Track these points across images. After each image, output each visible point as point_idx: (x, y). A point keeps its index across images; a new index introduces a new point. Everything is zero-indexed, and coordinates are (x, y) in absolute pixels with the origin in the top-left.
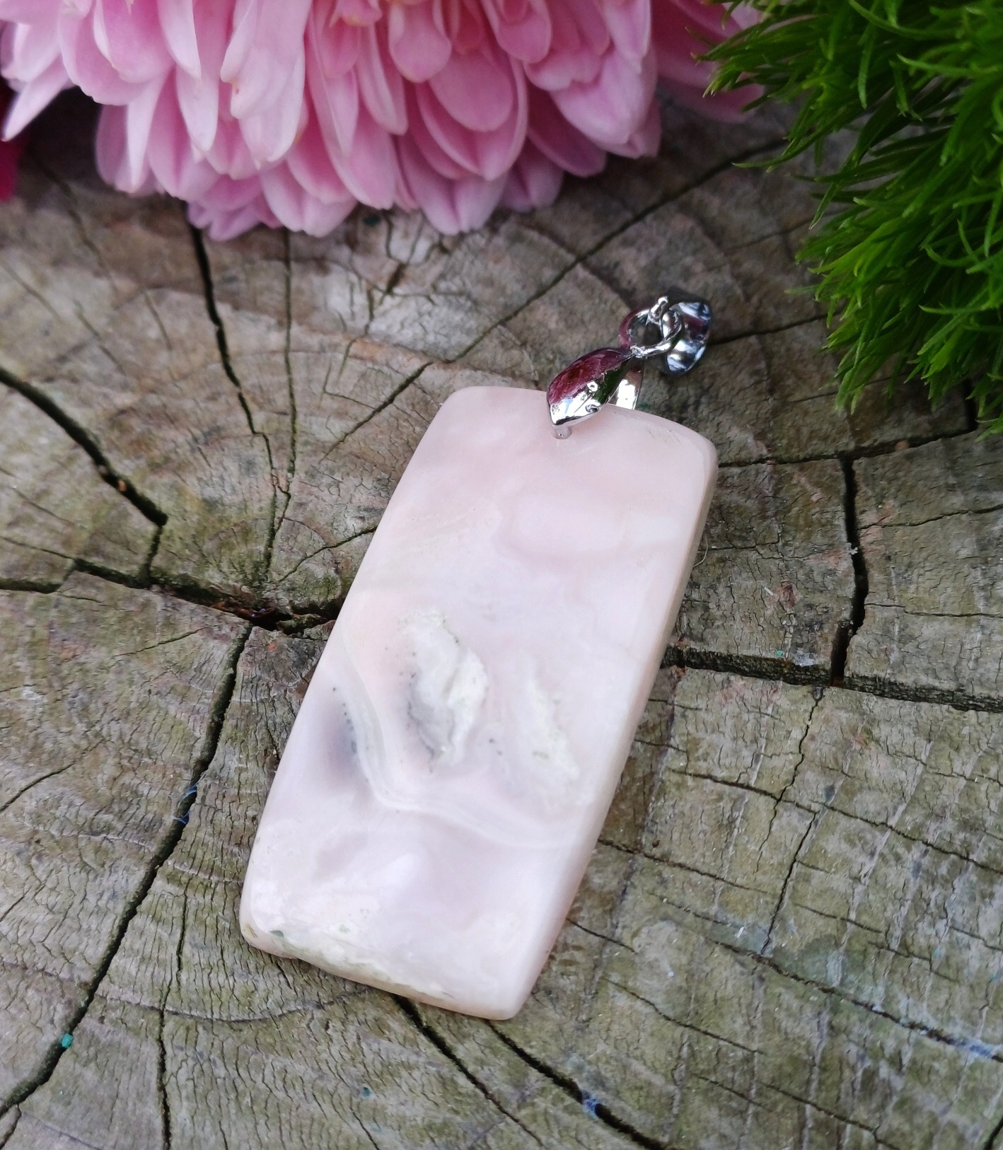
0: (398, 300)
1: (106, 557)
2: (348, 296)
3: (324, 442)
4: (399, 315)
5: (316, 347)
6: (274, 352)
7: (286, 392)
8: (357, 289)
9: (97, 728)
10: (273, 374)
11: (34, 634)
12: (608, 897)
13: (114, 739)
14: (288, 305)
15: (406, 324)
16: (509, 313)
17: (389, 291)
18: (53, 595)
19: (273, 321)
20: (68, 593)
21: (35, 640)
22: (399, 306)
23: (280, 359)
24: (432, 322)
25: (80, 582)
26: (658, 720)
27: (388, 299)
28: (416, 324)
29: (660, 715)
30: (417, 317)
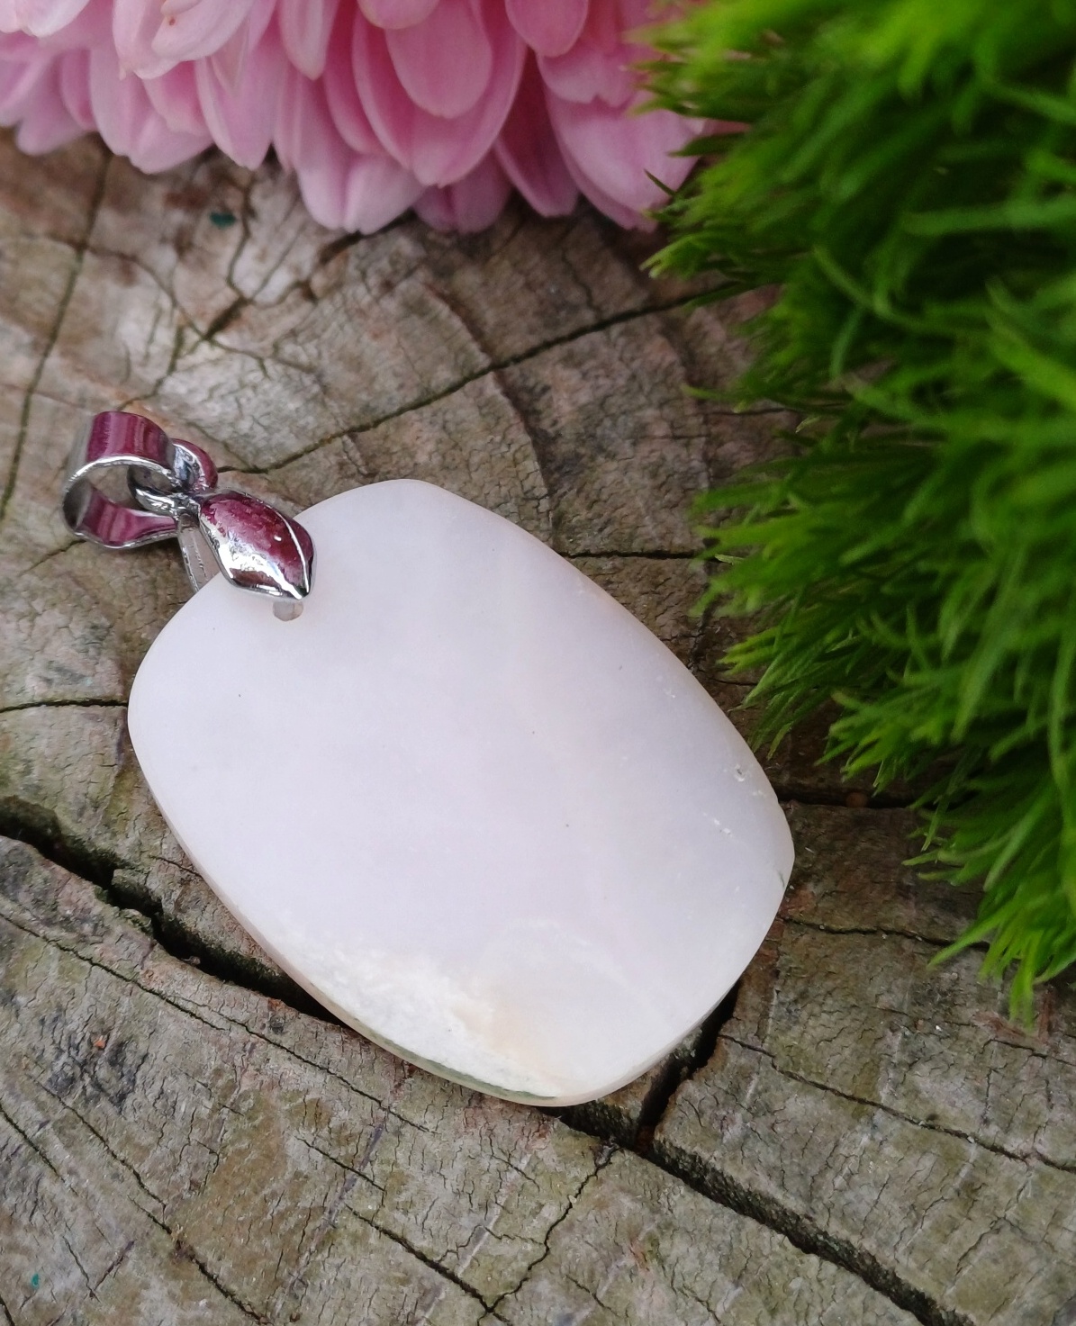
0: (218, 352)
2: (149, 328)
3: (38, 545)
4: (213, 377)
5: (74, 398)
6: (13, 387)
8: (165, 321)
14: (59, 320)
15: (216, 394)
17: (209, 336)
22: (215, 362)
23: (18, 400)
24: (254, 402)
26: (359, 1128)
27: (205, 348)
28: (231, 398)
29: (364, 1122)
30: (236, 386)
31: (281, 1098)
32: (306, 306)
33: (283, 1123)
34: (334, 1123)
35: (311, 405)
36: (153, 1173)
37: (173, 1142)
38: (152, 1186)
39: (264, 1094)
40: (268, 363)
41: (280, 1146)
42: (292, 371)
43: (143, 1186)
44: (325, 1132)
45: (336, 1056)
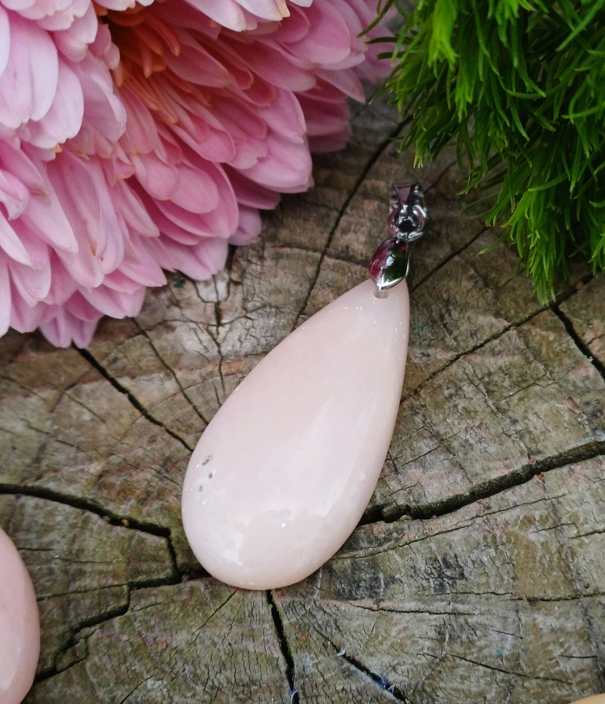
0: (227, 327)
1: (147, 573)
2: (196, 338)
4: (234, 336)
5: (199, 380)
6: (174, 395)
7: (196, 416)
8: (199, 332)
9: (210, 683)
10: (181, 409)
11: (132, 644)
12: (582, 631)
13: (225, 685)
14: (162, 361)
15: (242, 339)
16: (302, 305)
17: (219, 324)
18: (128, 613)
19: (162, 375)
20: (138, 608)
21: (135, 647)
22: (230, 330)
23: (180, 397)
24: (258, 331)
25: (140, 597)
26: (546, 512)
27: (221, 329)
28: (249, 337)
29: (546, 509)
30: (246, 332)
31: (513, 527)
32: (240, 287)
33: (522, 533)
34: (537, 518)
35: (278, 316)
36: (498, 587)
37: (494, 572)
38: (501, 591)
39: (507, 531)
40: (248, 315)
41: (528, 541)
42: (259, 311)
43: (498, 594)
44: (537, 524)
45: (515, 499)
